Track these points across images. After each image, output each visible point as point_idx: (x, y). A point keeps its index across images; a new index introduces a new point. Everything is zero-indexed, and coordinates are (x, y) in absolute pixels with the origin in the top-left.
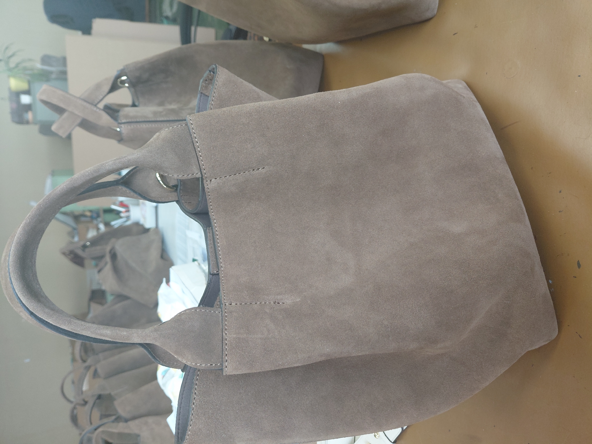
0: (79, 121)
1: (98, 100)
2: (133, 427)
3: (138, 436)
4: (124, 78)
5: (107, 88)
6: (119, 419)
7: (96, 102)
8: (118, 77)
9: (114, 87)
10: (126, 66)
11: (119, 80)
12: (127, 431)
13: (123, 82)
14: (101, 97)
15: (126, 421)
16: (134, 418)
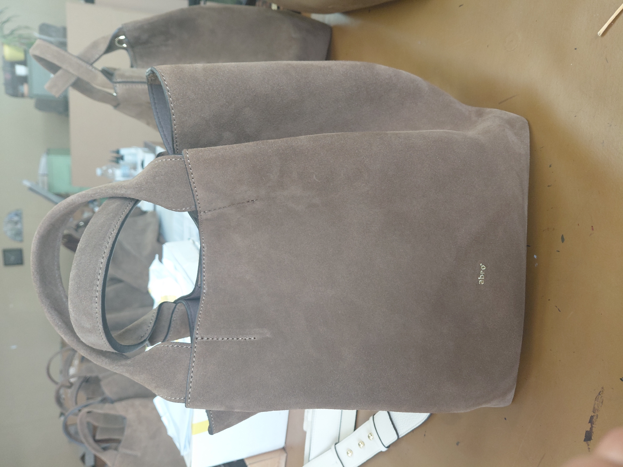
0: (73, 80)
1: (94, 60)
2: (119, 409)
3: (124, 418)
4: (122, 37)
5: (103, 47)
6: (104, 400)
7: (92, 61)
8: (116, 36)
9: (111, 47)
10: (125, 24)
11: (117, 40)
12: (112, 412)
13: (121, 42)
14: (97, 56)
15: (113, 402)
16: (120, 399)
